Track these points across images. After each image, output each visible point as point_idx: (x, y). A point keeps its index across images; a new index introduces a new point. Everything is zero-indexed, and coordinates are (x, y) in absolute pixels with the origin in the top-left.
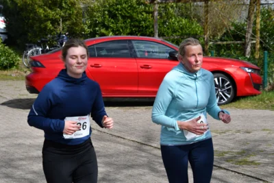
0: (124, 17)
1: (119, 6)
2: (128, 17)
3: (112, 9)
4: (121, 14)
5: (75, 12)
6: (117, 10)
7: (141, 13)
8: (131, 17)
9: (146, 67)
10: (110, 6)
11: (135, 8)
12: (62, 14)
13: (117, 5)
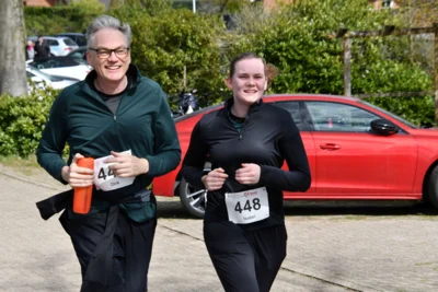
0: (291, 62)
1: (283, 44)
2: (300, 62)
3: (270, 49)
4: (286, 57)
5: (209, 54)
6: (280, 50)
7: (321, 54)
8: (304, 62)
9: (331, 147)
10: (268, 44)
11: (311, 46)
12: (187, 58)
13: (280, 41)
